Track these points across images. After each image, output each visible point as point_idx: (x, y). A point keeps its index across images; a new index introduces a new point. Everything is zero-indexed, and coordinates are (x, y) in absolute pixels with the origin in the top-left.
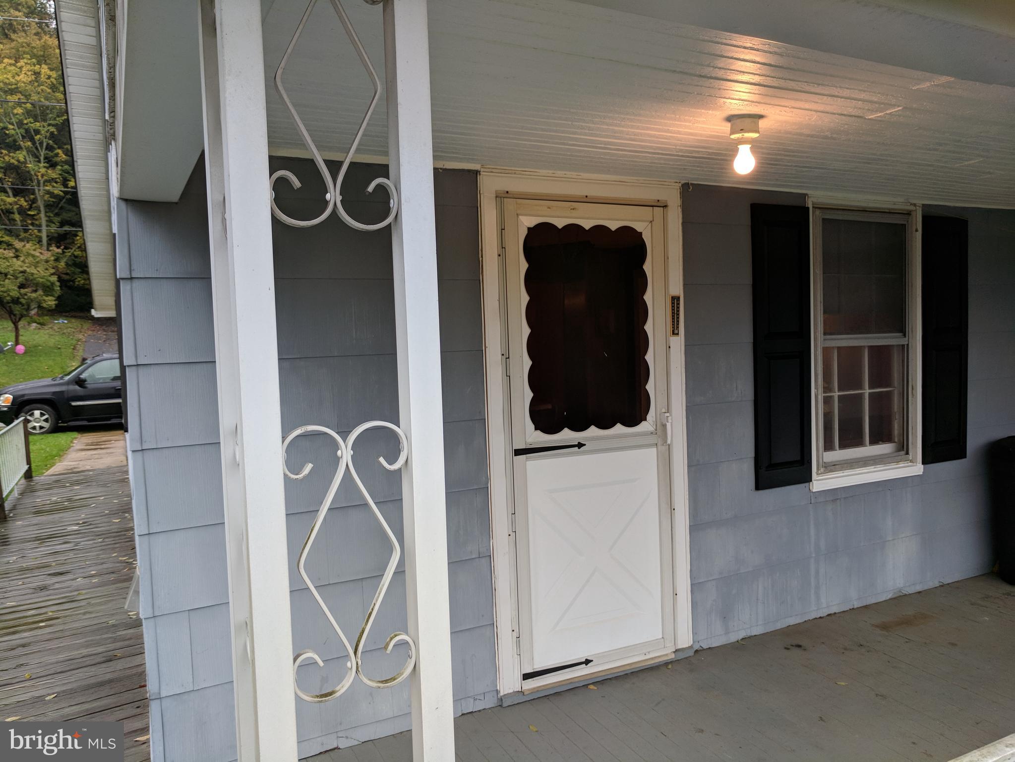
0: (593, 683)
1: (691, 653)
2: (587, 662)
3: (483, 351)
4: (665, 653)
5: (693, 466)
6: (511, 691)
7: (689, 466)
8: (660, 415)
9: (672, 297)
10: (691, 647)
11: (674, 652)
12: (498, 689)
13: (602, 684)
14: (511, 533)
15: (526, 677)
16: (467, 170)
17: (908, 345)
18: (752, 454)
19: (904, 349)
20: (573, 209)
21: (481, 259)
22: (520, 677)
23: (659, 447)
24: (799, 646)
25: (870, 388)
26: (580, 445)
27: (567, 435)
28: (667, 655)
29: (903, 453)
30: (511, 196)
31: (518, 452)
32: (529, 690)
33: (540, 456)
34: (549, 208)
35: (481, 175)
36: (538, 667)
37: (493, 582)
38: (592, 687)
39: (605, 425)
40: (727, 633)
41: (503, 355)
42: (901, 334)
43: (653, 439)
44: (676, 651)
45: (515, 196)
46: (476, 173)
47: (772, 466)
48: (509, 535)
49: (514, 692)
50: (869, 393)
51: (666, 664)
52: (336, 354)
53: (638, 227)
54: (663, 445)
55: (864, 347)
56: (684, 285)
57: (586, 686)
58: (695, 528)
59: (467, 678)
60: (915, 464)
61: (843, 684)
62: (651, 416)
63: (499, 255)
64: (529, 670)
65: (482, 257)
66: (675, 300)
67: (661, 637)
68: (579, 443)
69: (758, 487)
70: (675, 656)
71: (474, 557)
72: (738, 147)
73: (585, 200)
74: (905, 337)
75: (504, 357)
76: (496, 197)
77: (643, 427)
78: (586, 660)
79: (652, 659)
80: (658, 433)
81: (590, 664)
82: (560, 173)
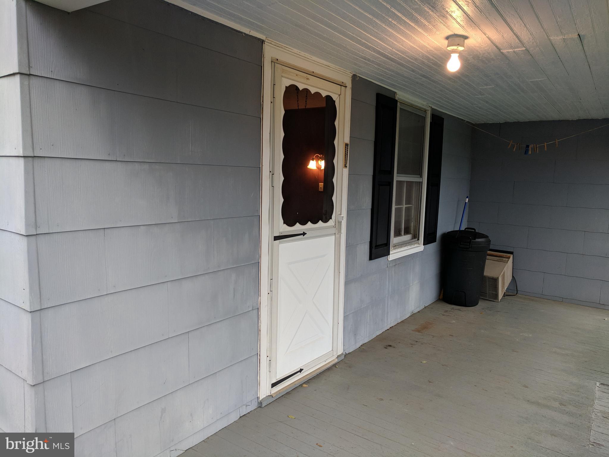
0: (304, 383)
1: (343, 357)
2: (301, 370)
3: (260, 168)
4: (333, 359)
5: (348, 246)
6: (265, 396)
7: (346, 247)
8: (338, 215)
9: (346, 144)
10: (342, 354)
11: (337, 358)
12: (259, 396)
13: (308, 383)
14: (269, 292)
15: (274, 385)
16: (259, 38)
17: (422, 182)
18: (369, 240)
19: (420, 184)
20: (308, 79)
21: (262, 103)
22: (270, 386)
23: (337, 235)
24: (390, 346)
25: (406, 204)
26: (304, 234)
27: (298, 228)
28: (334, 360)
29: (416, 239)
30: (279, 63)
31: (276, 238)
32: (274, 393)
33: (286, 241)
34: (297, 75)
35: (265, 45)
36: (280, 377)
37: (259, 325)
38: (305, 385)
39: (315, 222)
40: (356, 343)
41: (270, 172)
42: (419, 176)
43: (333, 231)
44: (338, 357)
45: (281, 63)
46: (263, 42)
47: (377, 246)
48: (269, 294)
49: (266, 396)
50: (406, 207)
51: (335, 365)
52: (179, 162)
53: (335, 97)
54: (338, 234)
55: (404, 181)
56: (350, 137)
57: (301, 385)
58: (347, 283)
59: (243, 392)
60: (420, 245)
61: (424, 362)
62: (333, 216)
63: (272, 102)
64: (274, 381)
65: (263, 102)
66: (347, 145)
67: (331, 350)
68: (304, 232)
69: (371, 258)
70: (338, 360)
71: (250, 310)
72: (451, 55)
73: (312, 74)
74: (421, 178)
75: (271, 173)
76: (272, 62)
77: (331, 223)
78: (301, 369)
79: (328, 363)
80: (337, 227)
81: (302, 372)
82: (302, 53)
